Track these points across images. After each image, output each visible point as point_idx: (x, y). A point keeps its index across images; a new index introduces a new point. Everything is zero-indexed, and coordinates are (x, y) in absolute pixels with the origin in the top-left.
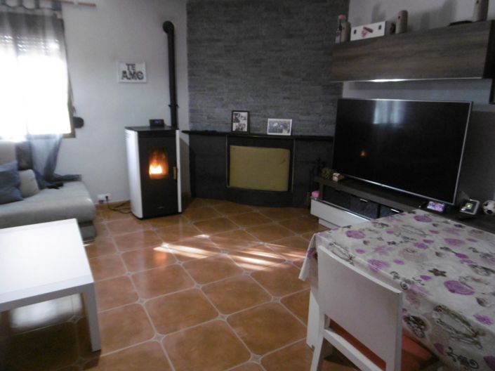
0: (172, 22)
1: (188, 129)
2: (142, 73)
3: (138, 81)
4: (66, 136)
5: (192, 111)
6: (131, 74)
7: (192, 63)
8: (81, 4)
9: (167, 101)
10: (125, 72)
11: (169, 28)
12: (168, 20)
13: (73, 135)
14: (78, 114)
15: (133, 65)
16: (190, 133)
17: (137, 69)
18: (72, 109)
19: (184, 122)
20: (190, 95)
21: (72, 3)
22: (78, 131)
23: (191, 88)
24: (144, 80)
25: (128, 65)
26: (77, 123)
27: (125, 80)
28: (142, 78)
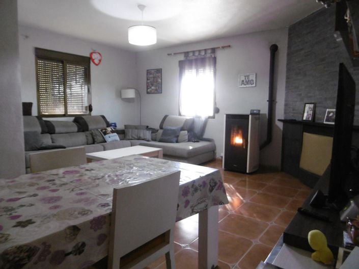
0: (277, 44)
1: (283, 118)
2: (253, 81)
3: (250, 86)
4: (209, 117)
5: (286, 105)
6: (246, 81)
7: (288, 70)
8: (223, 47)
9: (266, 97)
10: (243, 81)
11: (274, 49)
12: (273, 43)
13: (213, 117)
14: (217, 106)
15: (248, 76)
16: (285, 121)
17: (251, 78)
18: (215, 104)
19: (280, 113)
20: (286, 93)
21: (219, 48)
22: (216, 115)
23: (287, 87)
24: (254, 85)
25: (245, 76)
26: (217, 111)
27: (243, 86)
28: (253, 84)
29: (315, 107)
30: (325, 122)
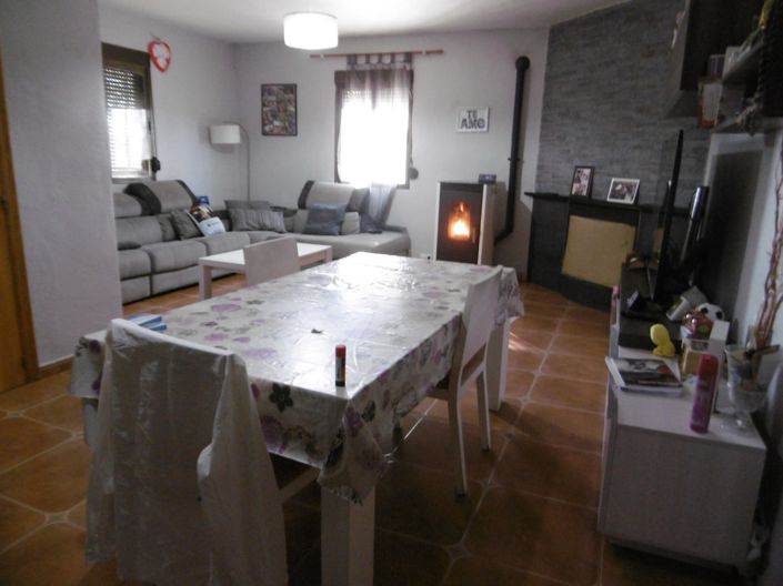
0: (529, 56)
1: (533, 191)
2: (483, 120)
3: (479, 130)
4: (399, 187)
5: (540, 167)
6: (471, 121)
7: (547, 106)
8: (428, 53)
9: (507, 152)
10: (465, 120)
11: (523, 65)
12: (522, 54)
13: (407, 186)
14: (415, 166)
15: (475, 112)
16: (536, 196)
17: (479, 116)
18: (410, 160)
19: (529, 182)
20: (541, 147)
21: (420, 53)
22: (411, 182)
23: (543, 137)
24: (485, 129)
25: (469, 112)
26: (413, 174)
27: (464, 129)
28: (483, 127)
29: (592, 174)
30: (608, 200)
